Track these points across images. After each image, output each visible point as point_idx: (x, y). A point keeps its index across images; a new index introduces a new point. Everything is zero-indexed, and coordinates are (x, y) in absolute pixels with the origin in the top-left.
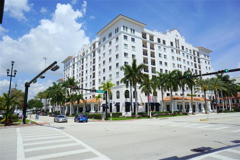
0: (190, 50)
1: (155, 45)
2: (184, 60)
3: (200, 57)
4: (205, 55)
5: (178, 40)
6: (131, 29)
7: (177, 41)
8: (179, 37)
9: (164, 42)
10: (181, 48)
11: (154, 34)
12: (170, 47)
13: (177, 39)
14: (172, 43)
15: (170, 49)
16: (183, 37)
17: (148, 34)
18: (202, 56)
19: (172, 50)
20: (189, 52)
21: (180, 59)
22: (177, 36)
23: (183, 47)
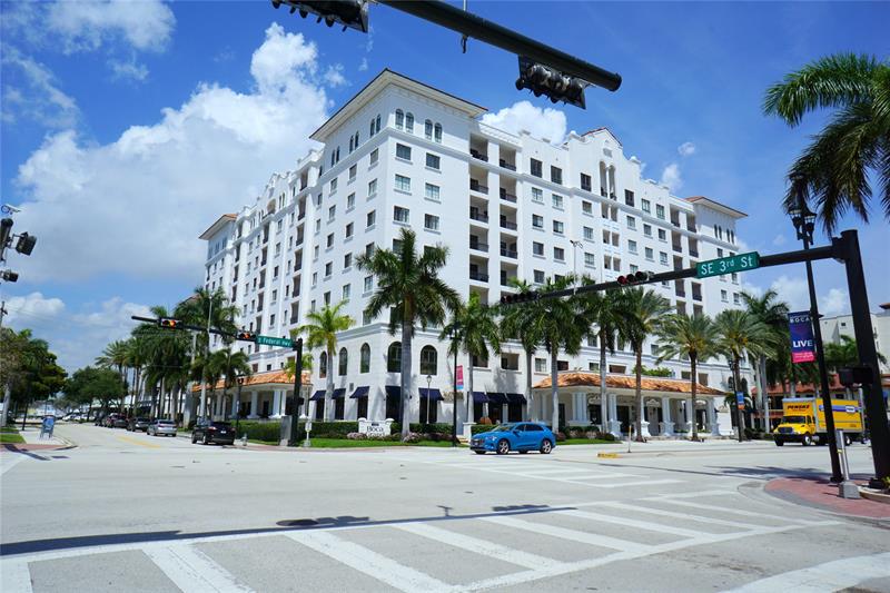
0: (660, 207)
1: (518, 183)
2: (632, 244)
3: (699, 233)
4: (718, 229)
5: (612, 170)
6: (428, 124)
7: (607, 172)
8: (617, 159)
9: (556, 174)
10: (621, 200)
11: (520, 145)
12: (578, 193)
13: (608, 166)
14: (586, 180)
15: (580, 200)
16: (634, 158)
17: (495, 141)
18: (704, 231)
19: (587, 206)
20: (654, 215)
21: (616, 237)
22: (608, 153)
23: (629, 196)
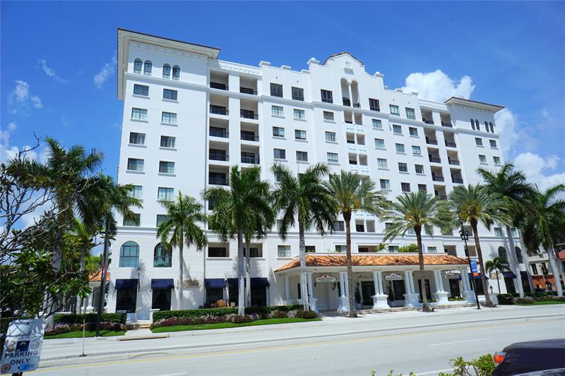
0: (410, 110)
1: (260, 104)
2: (379, 141)
3: (454, 127)
4: (475, 123)
5: (355, 85)
6: (166, 67)
7: (350, 88)
8: (359, 73)
9: (298, 94)
10: (365, 106)
11: (261, 74)
12: (317, 105)
13: (350, 81)
14: (327, 96)
15: (320, 111)
16: (378, 73)
17: (235, 74)
18: (458, 125)
19: (328, 115)
20: (403, 116)
22: (350, 71)
23: (374, 104)
